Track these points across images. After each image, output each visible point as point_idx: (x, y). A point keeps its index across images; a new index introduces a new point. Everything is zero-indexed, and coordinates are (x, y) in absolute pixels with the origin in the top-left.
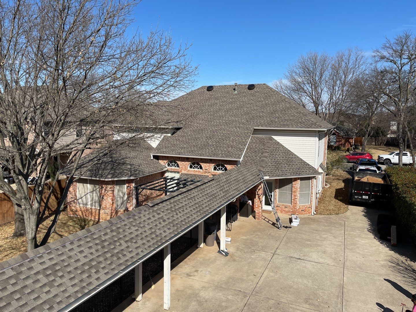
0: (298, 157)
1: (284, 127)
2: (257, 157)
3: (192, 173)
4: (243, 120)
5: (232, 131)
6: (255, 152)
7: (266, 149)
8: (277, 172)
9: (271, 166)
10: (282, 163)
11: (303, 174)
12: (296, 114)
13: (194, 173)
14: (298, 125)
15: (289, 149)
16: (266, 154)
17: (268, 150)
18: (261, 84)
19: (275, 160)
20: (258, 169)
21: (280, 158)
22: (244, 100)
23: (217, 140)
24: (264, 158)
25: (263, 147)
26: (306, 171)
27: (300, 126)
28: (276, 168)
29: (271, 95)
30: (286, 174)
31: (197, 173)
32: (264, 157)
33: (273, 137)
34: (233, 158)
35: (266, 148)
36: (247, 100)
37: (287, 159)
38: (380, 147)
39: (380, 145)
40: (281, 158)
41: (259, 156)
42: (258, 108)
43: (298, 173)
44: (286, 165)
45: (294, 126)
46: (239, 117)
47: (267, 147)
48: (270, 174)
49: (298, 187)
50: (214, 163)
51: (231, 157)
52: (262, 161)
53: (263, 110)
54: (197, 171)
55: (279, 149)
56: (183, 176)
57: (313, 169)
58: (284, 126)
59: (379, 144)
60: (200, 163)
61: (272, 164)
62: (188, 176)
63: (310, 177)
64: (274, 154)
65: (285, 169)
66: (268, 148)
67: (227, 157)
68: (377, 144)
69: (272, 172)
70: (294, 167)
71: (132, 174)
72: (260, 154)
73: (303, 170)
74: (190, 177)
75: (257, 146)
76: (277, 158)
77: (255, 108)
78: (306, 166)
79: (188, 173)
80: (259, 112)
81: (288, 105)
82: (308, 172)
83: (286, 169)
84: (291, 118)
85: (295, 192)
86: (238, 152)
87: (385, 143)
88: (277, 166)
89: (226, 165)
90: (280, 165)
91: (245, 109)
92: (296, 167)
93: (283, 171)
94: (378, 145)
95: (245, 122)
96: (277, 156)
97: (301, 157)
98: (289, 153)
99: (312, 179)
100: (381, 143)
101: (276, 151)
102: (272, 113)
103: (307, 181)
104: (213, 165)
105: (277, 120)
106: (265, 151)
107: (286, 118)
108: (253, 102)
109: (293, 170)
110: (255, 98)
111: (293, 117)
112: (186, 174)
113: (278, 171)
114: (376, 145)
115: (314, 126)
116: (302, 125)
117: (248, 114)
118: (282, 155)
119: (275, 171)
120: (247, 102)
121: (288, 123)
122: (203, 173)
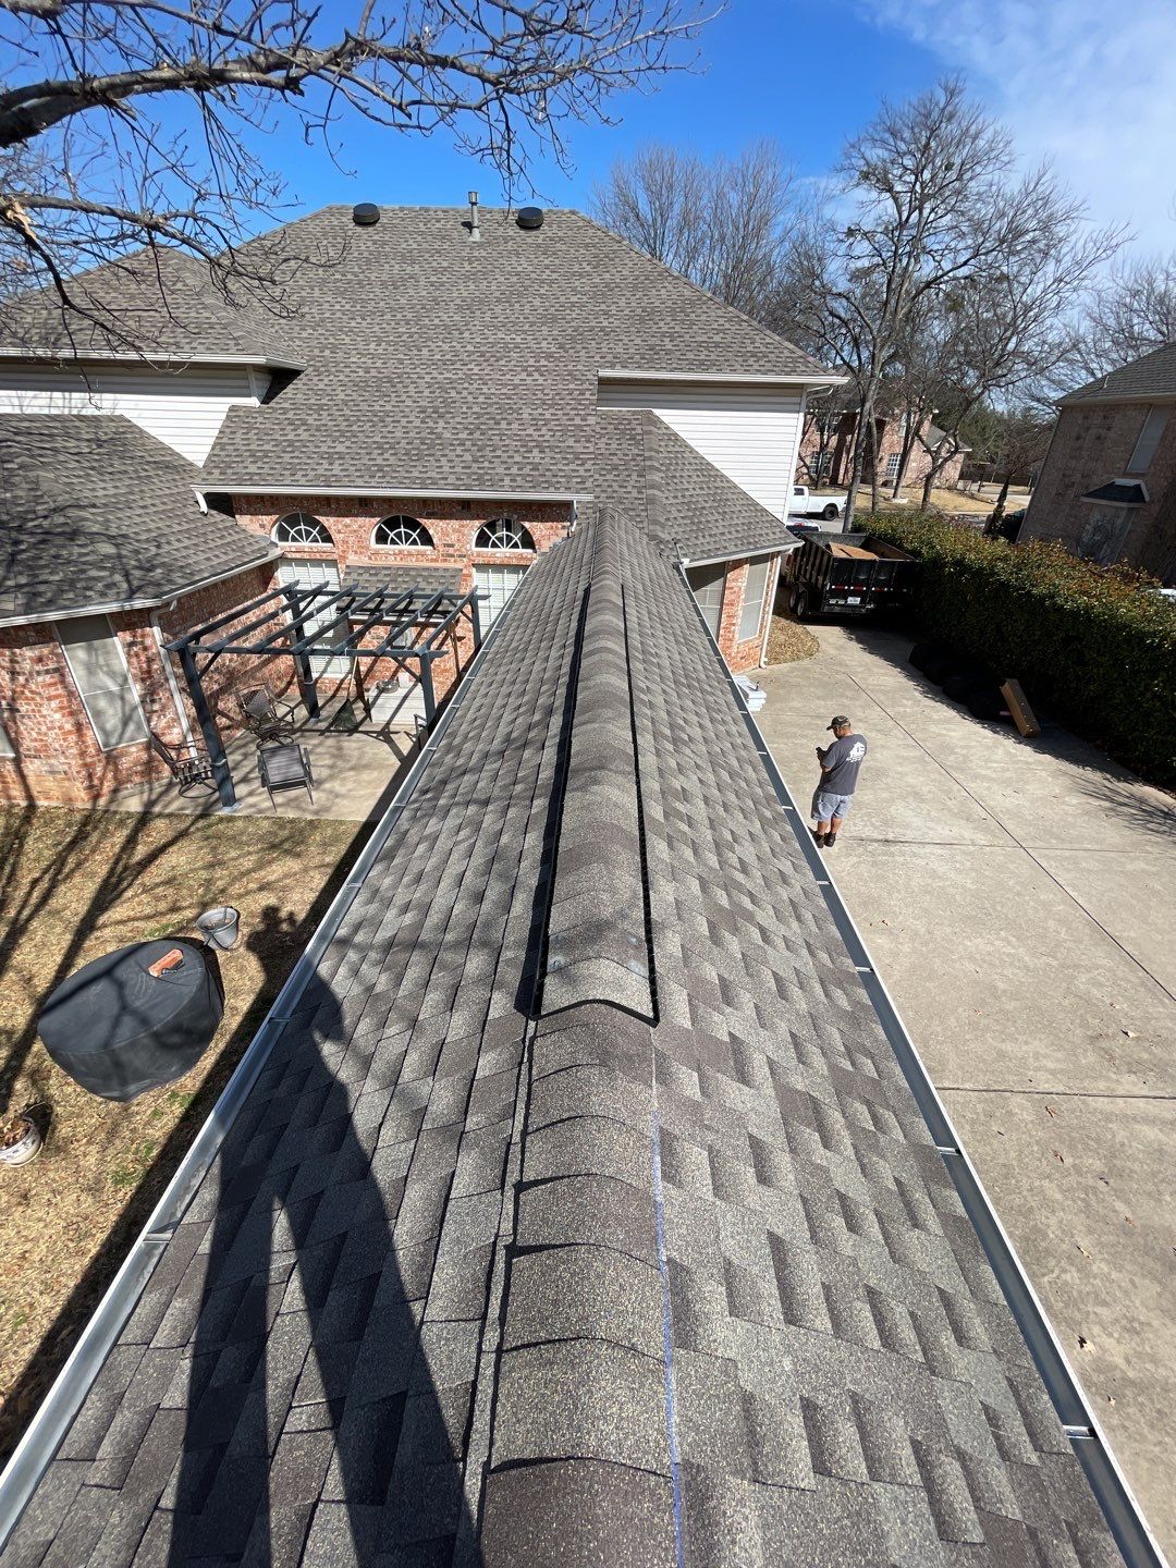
0: (736, 487)
1: (705, 372)
2: (629, 489)
3: (391, 562)
4: (544, 344)
5: (516, 387)
6: (615, 468)
7: (650, 458)
8: (702, 540)
9: (680, 521)
10: (704, 508)
11: (763, 544)
13: (398, 563)
15: (709, 459)
17: (657, 460)
18: (562, 213)
19: (683, 496)
20: (646, 531)
21: (694, 489)
23: (470, 420)
24: (655, 492)
25: (636, 451)
26: (767, 534)
27: (756, 367)
28: (695, 528)
30: (726, 548)
31: (412, 563)
32: (651, 487)
33: (657, 412)
35: (647, 454)
37: (711, 492)
41: (632, 483)
42: (585, 299)
43: (751, 540)
44: (717, 516)
45: (737, 367)
46: (525, 332)
47: (651, 449)
48: (687, 550)
49: (741, 588)
50: (478, 518)
51: (551, 489)
52: (651, 501)
54: (410, 554)
55: (683, 457)
56: (354, 576)
57: (778, 526)
58: (703, 366)
60: (422, 521)
61: (679, 511)
63: (771, 554)
64: (675, 477)
65: (717, 527)
66: (653, 453)
69: (689, 543)
70: (736, 521)
71: (135, 583)
73: (760, 531)
74: (388, 579)
75: (614, 446)
76: (687, 489)
77: (574, 299)
78: (763, 516)
79: (374, 563)
80: (596, 316)
84: (717, 339)
85: (732, 605)
86: (572, 467)
88: (696, 520)
89: (527, 525)
90: (701, 515)
91: (537, 302)
92: (742, 521)
93: (715, 535)
95: (554, 350)
96: (686, 486)
97: (743, 488)
98: (712, 473)
99: (772, 559)
101: (677, 464)
102: (642, 320)
103: (761, 567)
104: (477, 523)
105: (668, 345)
106: (648, 463)
107: (700, 339)
109: (737, 531)
110: (557, 262)
111: (722, 335)
113: (704, 537)
120: (533, 276)
121: (713, 357)
122: (436, 561)
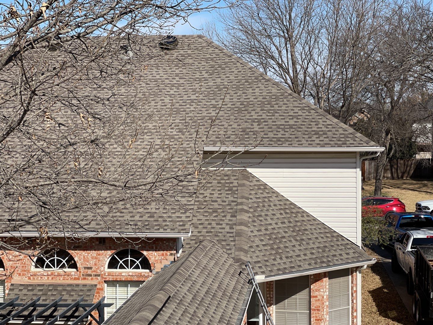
0: (315, 219)
1: (280, 145)
2: (224, 226)
3: (45, 280)
4: (169, 129)
6: (215, 211)
7: (241, 204)
8: (279, 261)
9: (262, 248)
10: (284, 237)
11: (336, 263)
12: (300, 113)
13: (50, 281)
14: (313, 139)
15: (292, 200)
16: (245, 217)
17: (247, 204)
18: (192, 37)
19: (266, 230)
20: (233, 256)
21: (276, 224)
22: (158, 77)
24: (243, 228)
25: (232, 199)
26: (341, 255)
27: (317, 141)
28: (274, 252)
29: (226, 63)
30: (300, 266)
31: (60, 281)
32: (241, 224)
33: (250, 170)
34: (169, 231)
35: (239, 201)
36: (165, 76)
37: (292, 225)
38: (405, 183)
39: (402, 177)
40: (280, 225)
41: (226, 221)
42: (201, 97)
43: (325, 260)
44: (294, 242)
45: (304, 141)
47: (243, 197)
48: (264, 269)
49: (325, 297)
50: (110, 249)
51: (161, 230)
52: (239, 234)
53: (213, 102)
54: (59, 275)
55: (270, 201)
56: (16, 291)
57: (352, 248)
58: (279, 141)
59: (400, 175)
60: (71, 252)
61: (262, 240)
62: (32, 290)
63: (348, 269)
64: (261, 216)
65: (294, 251)
66: (244, 200)
67: (152, 230)
68: (395, 175)
69: (268, 264)
70: (312, 246)
72: (228, 217)
73: (335, 253)
74: (41, 293)
75: (216, 195)
76: (271, 224)
77: (193, 97)
78: (338, 240)
79: (32, 282)
80: (207, 108)
81: (274, 91)
82: (345, 256)
83: (298, 253)
84: (292, 122)
85: (318, 310)
86: (178, 214)
87: (412, 172)
88: (276, 247)
89: (145, 253)
90: (280, 242)
91: (167, 100)
92: (317, 245)
93: (291, 257)
94: (398, 178)
95: (175, 133)
96: (270, 221)
97: (322, 220)
98: (294, 211)
99: (352, 273)
100: (403, 173)
101: (264, 206)
102: (240, 111)
103: (342, 279)
104: (109, 253)
105: (256, 128)
106: (240, 207)
107: (279, 123)
108: (182, 81)
109: (312, 253)
110: (184, 71)
111: (295, 120)
112: (26, 286)
113: (281, 258)
114: (393, 178)
115: (352, 142)
116: (321, 139)
117: (178, 112)
118: (278, 216)
119: (274, 260)
120: (167, 81)
121: (287, 135)
122: (79, 279)
